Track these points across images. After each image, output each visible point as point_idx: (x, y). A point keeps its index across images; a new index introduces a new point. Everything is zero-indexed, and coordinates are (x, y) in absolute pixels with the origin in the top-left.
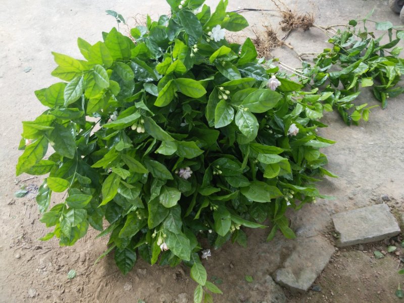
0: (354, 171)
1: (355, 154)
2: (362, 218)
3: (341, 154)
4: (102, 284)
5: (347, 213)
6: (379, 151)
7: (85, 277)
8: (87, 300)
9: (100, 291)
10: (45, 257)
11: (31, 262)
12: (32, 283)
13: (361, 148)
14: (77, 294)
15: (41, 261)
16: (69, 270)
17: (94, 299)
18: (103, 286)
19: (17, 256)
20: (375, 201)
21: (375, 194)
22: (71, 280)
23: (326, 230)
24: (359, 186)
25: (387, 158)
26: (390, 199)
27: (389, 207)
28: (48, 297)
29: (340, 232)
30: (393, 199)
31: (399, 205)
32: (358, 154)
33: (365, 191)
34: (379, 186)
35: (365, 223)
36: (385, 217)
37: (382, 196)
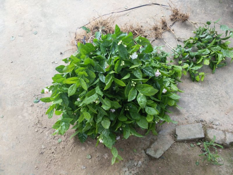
0: (190, 106)
1: (193, 97)
2: (189, 129)
3: (186, 96)
4: (72, 146)
5: (183, 126)
6: (205, 96)
7: (65, 142)
8: (66, 152)
9: (72, 149)
10: (48, 132)
11: (42, 133)
12: (43, 143)
13: (197, 94)
14: (62, 149)
15: (47, 133)
16: (58, 138)
17: (69, 152)
18: (73, 147)
19: (36, 130)
20: (197, 121)
21: (197, 118)
22: (60, 143)
23: (172, 133)
24: (191, 113)
25: (208, 100)
26: (204, 121)
27: (202, 125)
28: (50, 149)
29: (178, 135)
30: (205, 121)
31: (207, 124)
32: (195, 97)
33: (193, 116)
34: (200, 114)
35: (189, 132)
36: (199, 130)
37: (200, 119)
